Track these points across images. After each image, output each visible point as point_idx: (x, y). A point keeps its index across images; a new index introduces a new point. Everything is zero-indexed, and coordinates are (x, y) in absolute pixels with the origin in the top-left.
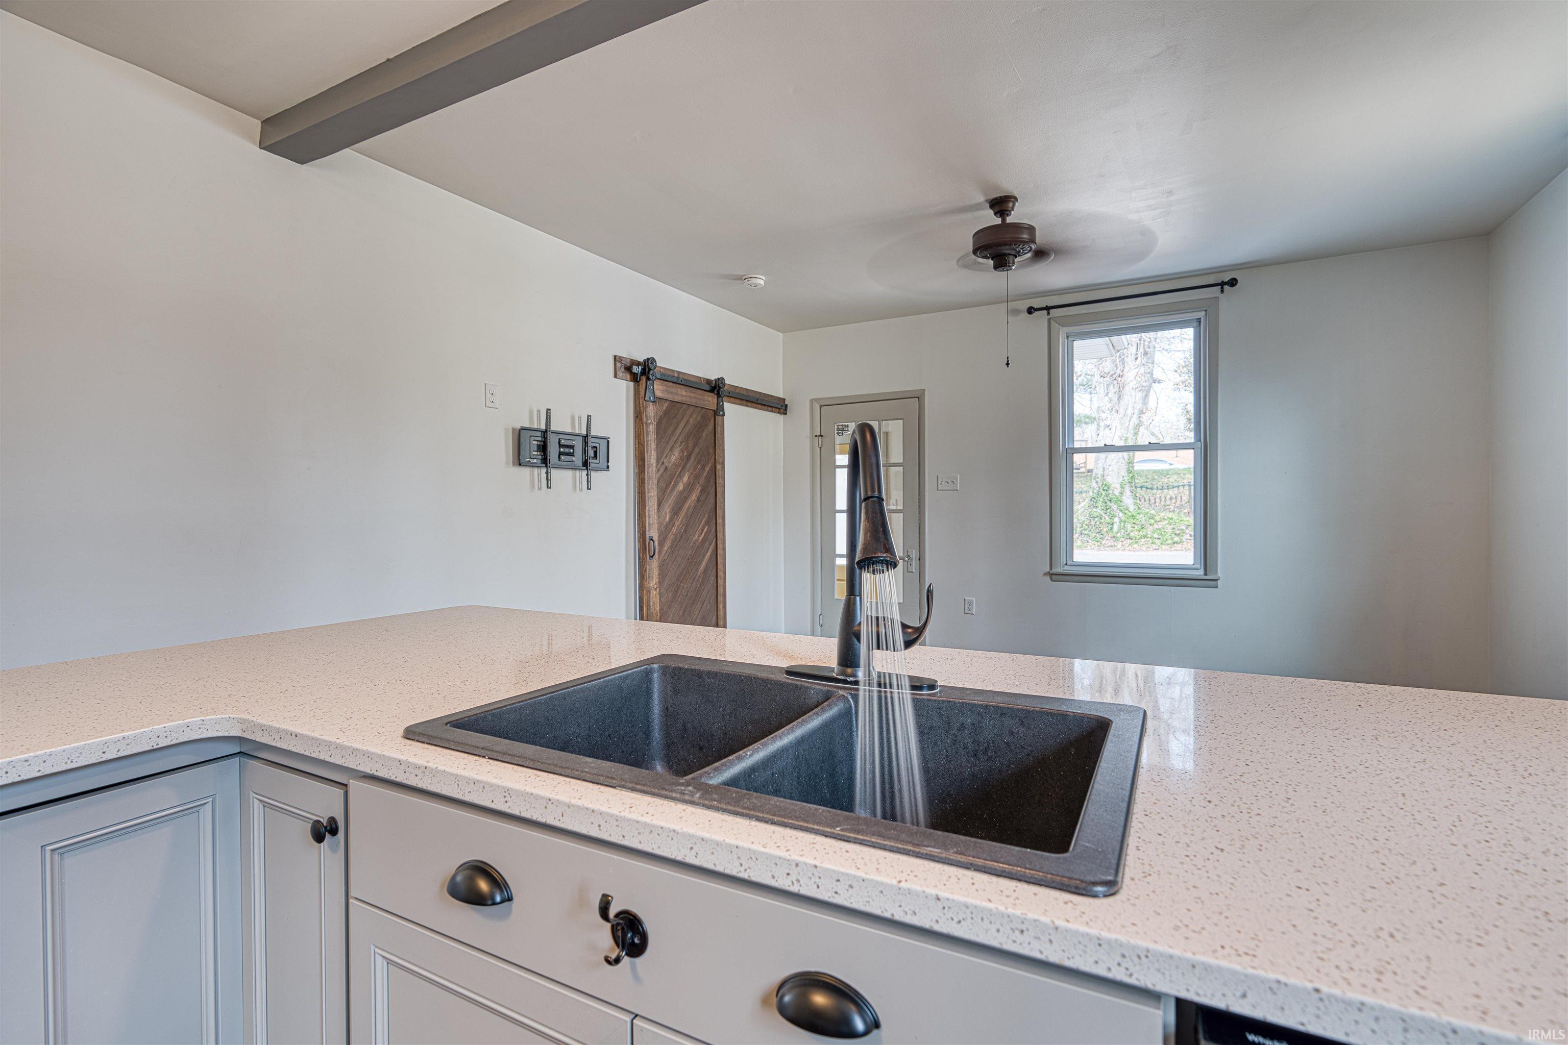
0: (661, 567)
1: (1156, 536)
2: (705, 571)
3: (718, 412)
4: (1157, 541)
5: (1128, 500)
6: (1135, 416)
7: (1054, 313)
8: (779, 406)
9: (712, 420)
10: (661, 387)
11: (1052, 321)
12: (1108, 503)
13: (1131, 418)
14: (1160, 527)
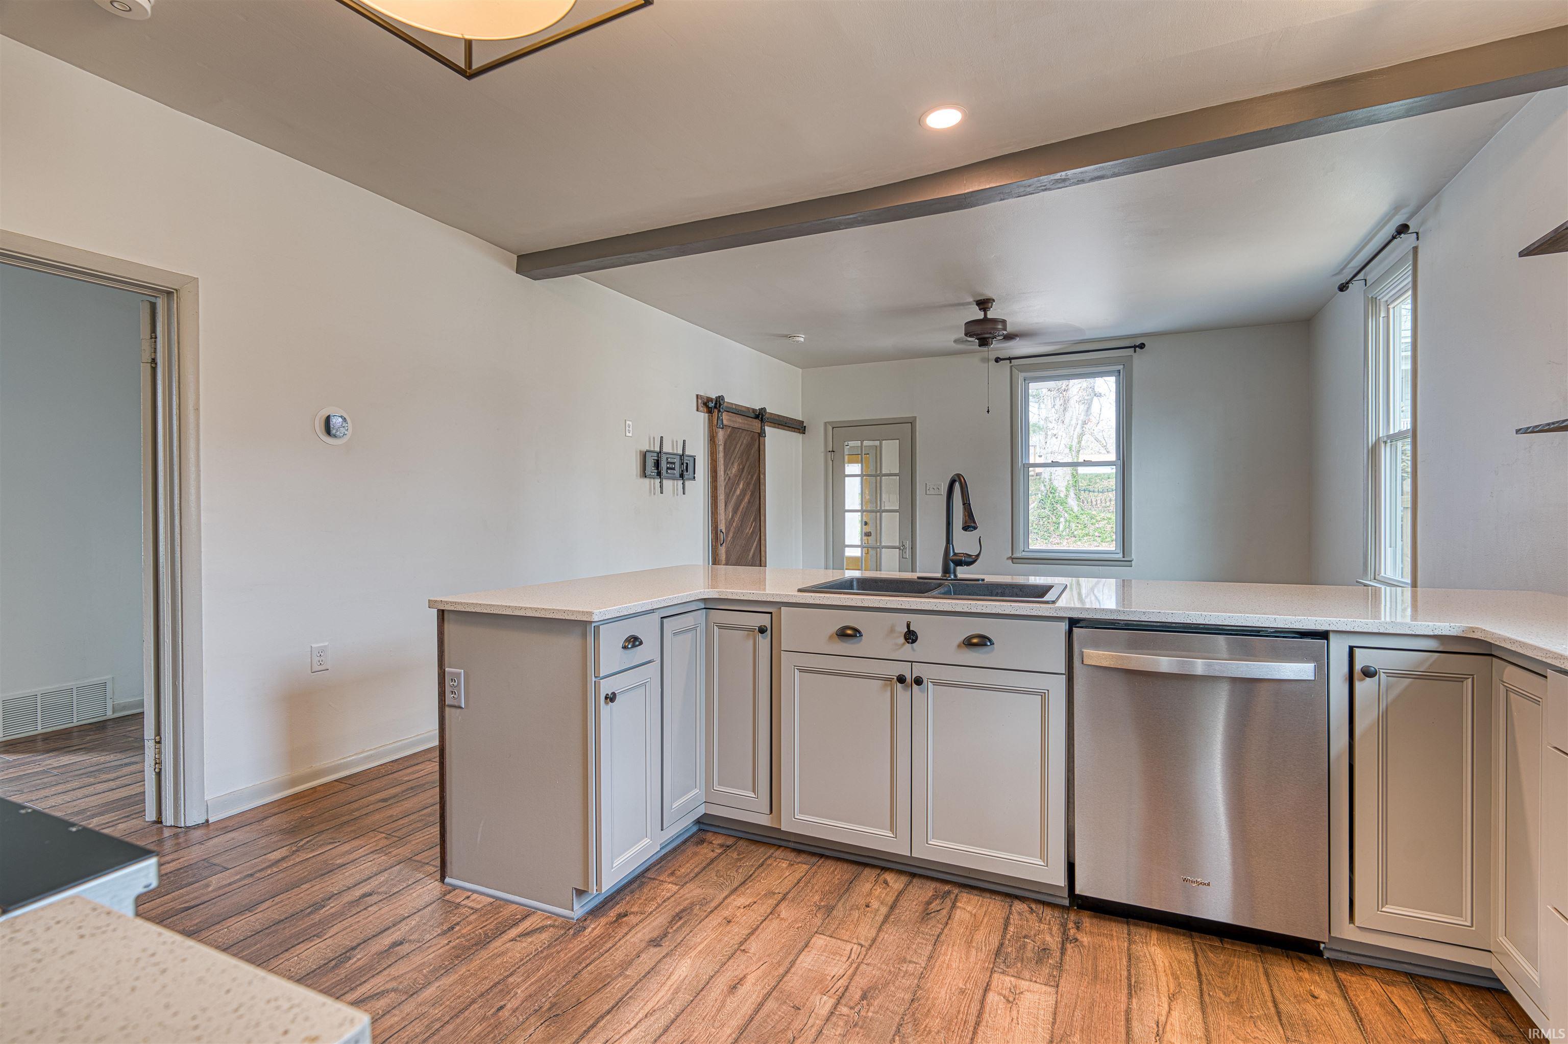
0: (727, 552)
1: (1096, 534)
2: (753, 556)
3: (762, 434)
4: (1097, 539)
5: (1072, 502)
6: (1079, 427)
7: (1014, 362)
8: (798, 427)
9: (758, 440)
10: (727, 417)
11: (1013, 369)
12: (1055, 505)
13: (1075, 428)
14: (1101, 526)
